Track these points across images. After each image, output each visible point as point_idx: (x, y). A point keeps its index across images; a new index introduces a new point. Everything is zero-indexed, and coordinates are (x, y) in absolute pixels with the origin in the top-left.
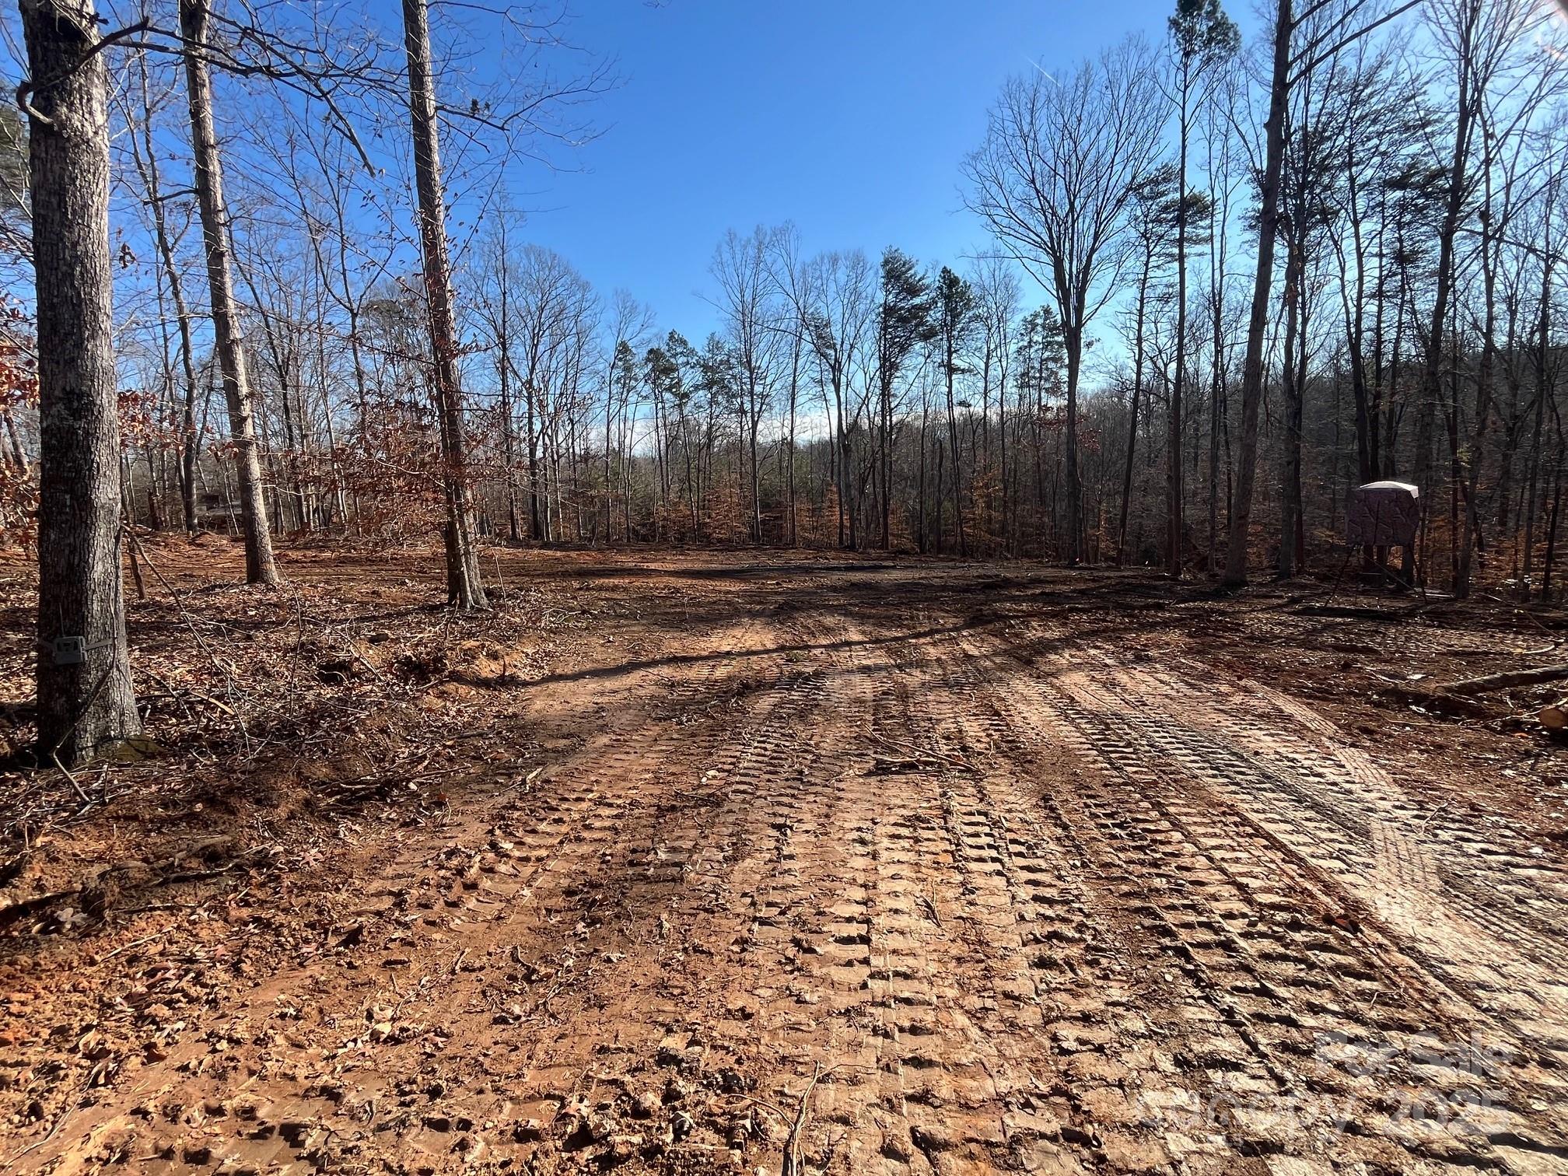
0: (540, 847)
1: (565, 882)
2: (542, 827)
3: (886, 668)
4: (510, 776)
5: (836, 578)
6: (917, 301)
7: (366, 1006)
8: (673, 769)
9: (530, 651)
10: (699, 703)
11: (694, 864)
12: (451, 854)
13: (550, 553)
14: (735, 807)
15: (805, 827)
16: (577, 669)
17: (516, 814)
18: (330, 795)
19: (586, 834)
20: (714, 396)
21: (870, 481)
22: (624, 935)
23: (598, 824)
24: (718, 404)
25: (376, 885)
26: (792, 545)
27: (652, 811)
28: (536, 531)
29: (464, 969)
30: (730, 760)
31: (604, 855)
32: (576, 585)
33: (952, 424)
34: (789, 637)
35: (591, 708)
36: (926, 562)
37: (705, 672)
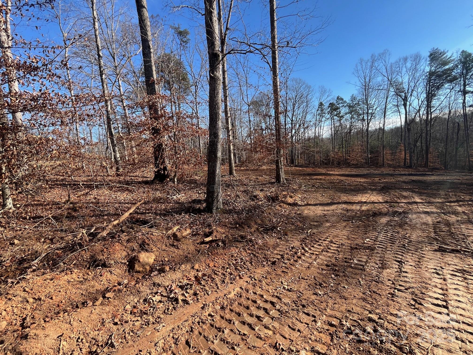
0: (316, 251)
1: (326, 263)
2: (315, 246)
3: (437, 213)
4: (303, 230)
5: (404, 178)
6: (447, 67)
7: (280, 280)
8: (353, 236)
9: (300, 196)
10: (358, 217)
11: (368, 266)
12: (293, 248)
13: (298, 168)
14: (380, 252)
15: (410, 264)
16: (315, 203)
17: (307, 241)
18: (262, 228)
19: (329, 250)
20: (352, 116)
21: (419, 141)
22: (347, 281)
23: (332, 248)
24: (354, 118)
25: (275, 252)
26: (383, 166)
27: (349, 248)
28: (292, 162)
29: (302, 278)
30: (374, 237)
31: (336, 257)
32: (308, 178)
33: (465, 115)
34: (388, 198)
35: (322, 215)
36: (449, 173)
37: (358, 208)
